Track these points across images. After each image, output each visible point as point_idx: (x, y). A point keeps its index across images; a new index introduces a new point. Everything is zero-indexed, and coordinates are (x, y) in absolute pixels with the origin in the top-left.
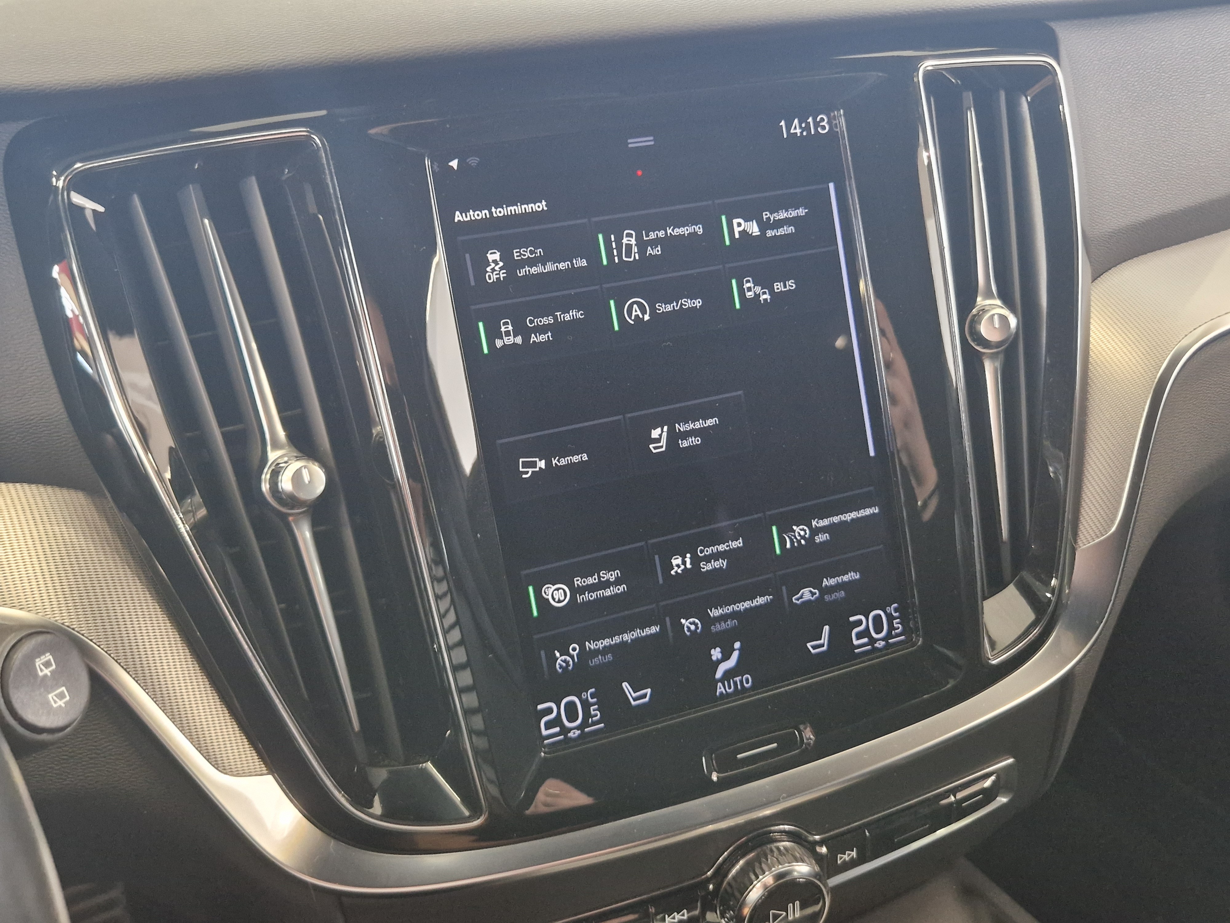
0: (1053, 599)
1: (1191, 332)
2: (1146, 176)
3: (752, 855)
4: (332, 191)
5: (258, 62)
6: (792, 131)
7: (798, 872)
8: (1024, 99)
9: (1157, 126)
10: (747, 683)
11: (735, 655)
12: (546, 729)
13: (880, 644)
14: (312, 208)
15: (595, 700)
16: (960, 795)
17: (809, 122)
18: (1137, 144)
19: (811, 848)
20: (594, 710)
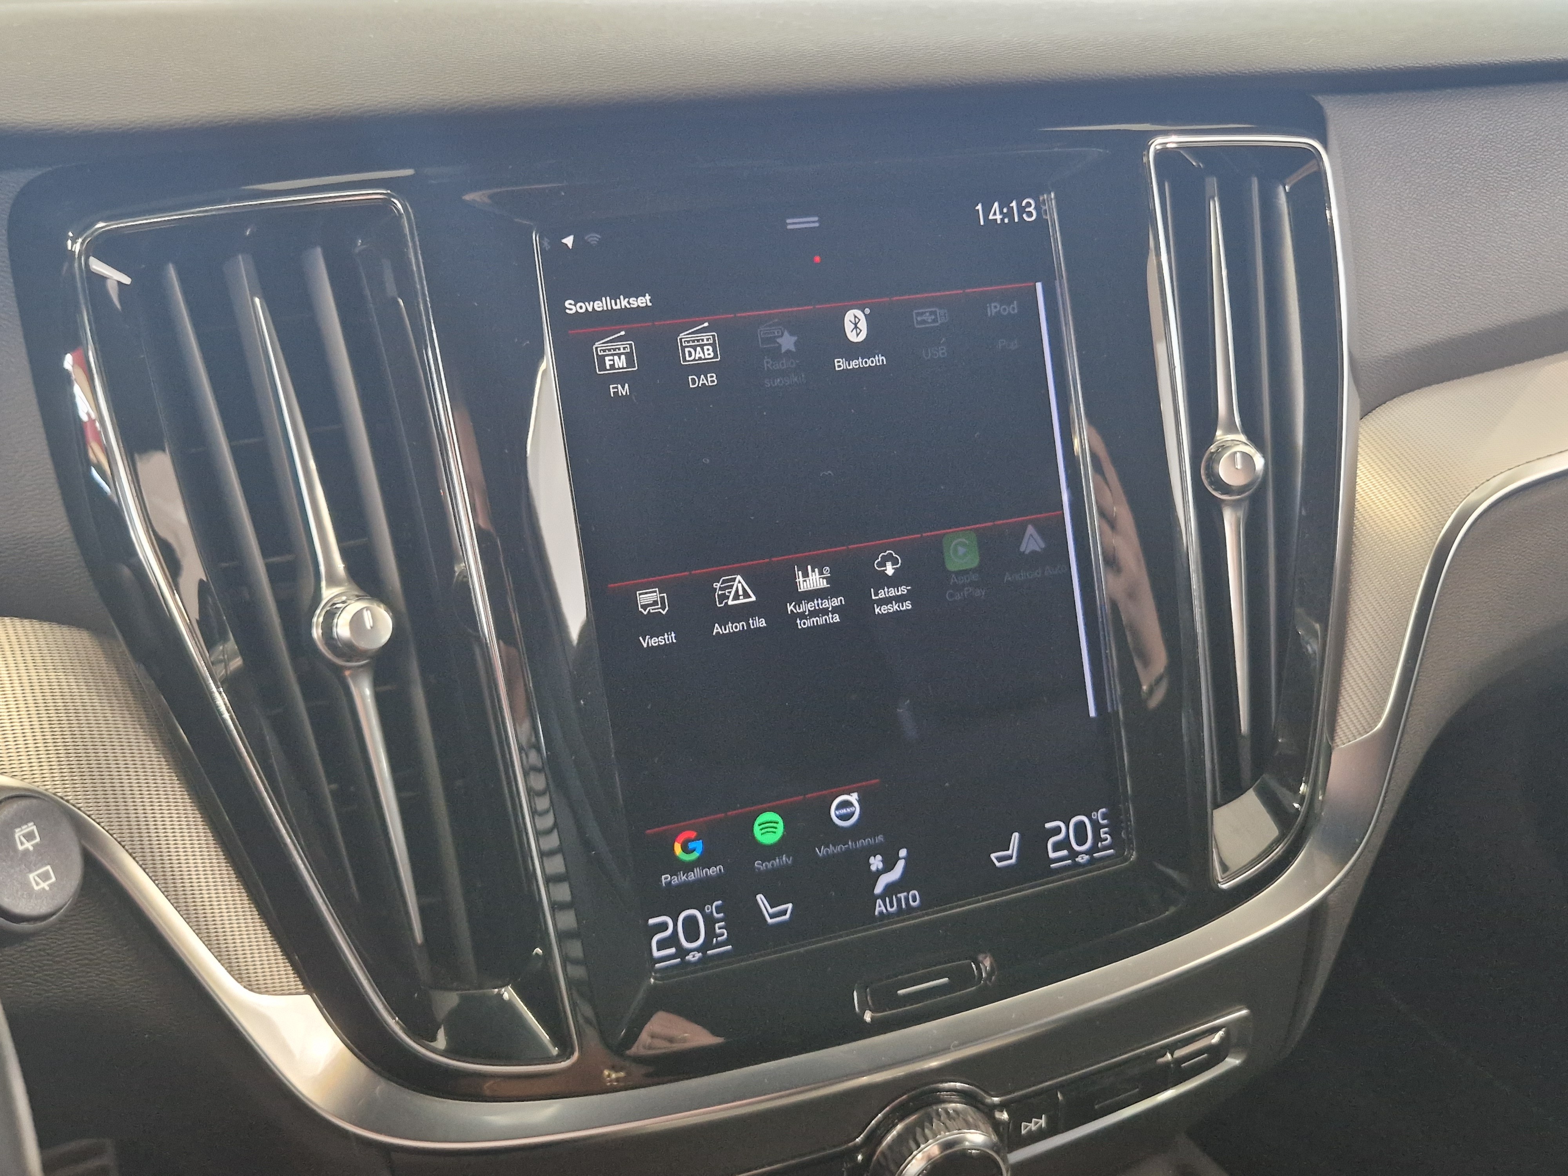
0: (1303, 810)
1: (1483, 484)
2: (1432, 289)
3: (913, 1117)
4: (415, 269)
5: (330, 107)
6: (991, 217)
7: (969, 1141)
8: (1281, 188)
9: (1446, 228)
10: (914, 901)
11: (900, 865)
12: (658, 950)
13: (1083, 859)
14: (391, 288)
15: (722, 915)
16: (1179, 1053)
17: (1012, 207)
18: (1422, 249)
19: (988, 1112)
20: (720, 928)
